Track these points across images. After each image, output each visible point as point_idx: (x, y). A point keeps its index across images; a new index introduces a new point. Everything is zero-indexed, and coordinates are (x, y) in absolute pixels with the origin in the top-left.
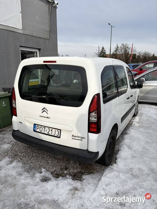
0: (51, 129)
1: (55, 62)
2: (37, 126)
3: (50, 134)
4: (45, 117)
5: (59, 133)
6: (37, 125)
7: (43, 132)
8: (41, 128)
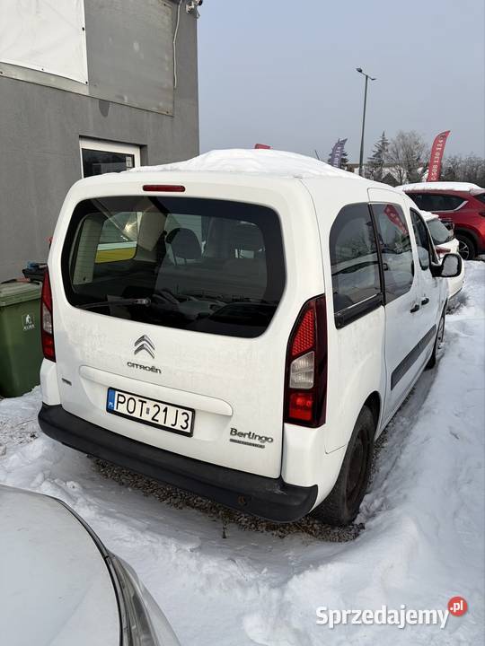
0: (163, 407)
1: (182, 189)
2: (119, 395)
3: (161, 423)
4: (145, 368)
5: (189, 422)
6: (117, 393)
7: (136, 415)
8: (131, 402)
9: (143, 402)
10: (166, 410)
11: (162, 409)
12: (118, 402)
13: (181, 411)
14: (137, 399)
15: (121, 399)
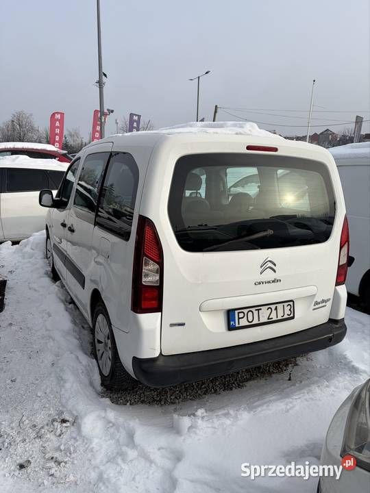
0: (273, 307)
1: (276, 150)
2: (239, 313)
3: (275, 319)
4: (269, 282)
5: (292, 309)
6: (236, 312)
7: (256, 321)
8: (250, 314)
9: (258, 310)
10: (276, 309)
11: (273, 309)
12: (239, 318)
13: (286, 304)
14: (253, 309)
15: (241, 315)
